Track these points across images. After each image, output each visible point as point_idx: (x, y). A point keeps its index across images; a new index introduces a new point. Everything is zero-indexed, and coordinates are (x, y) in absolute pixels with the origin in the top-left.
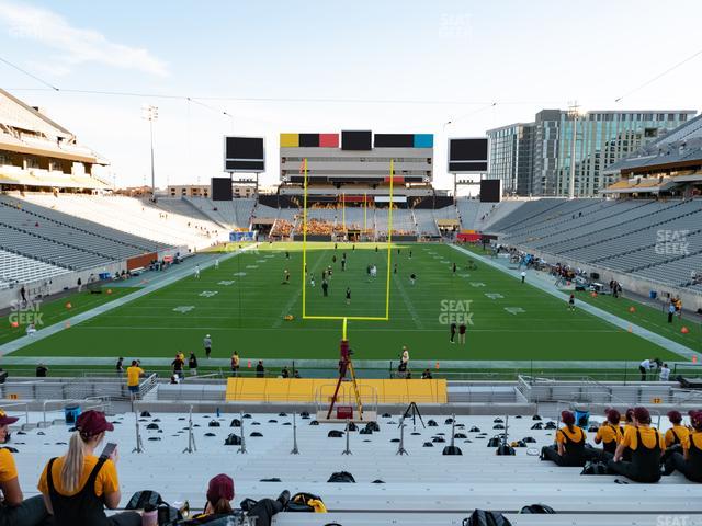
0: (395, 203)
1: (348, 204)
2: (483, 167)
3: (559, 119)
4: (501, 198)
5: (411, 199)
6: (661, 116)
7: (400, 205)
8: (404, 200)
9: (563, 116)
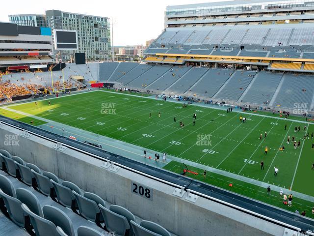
0: (41, 69)
1: (11, 71)
2: (75, 46)
3: (61, 16)
4: (86, 63)
5: (49, 65)
6: (99, 19)
7: (44, 70)
8: (46, 66)
9: (62, 14)
